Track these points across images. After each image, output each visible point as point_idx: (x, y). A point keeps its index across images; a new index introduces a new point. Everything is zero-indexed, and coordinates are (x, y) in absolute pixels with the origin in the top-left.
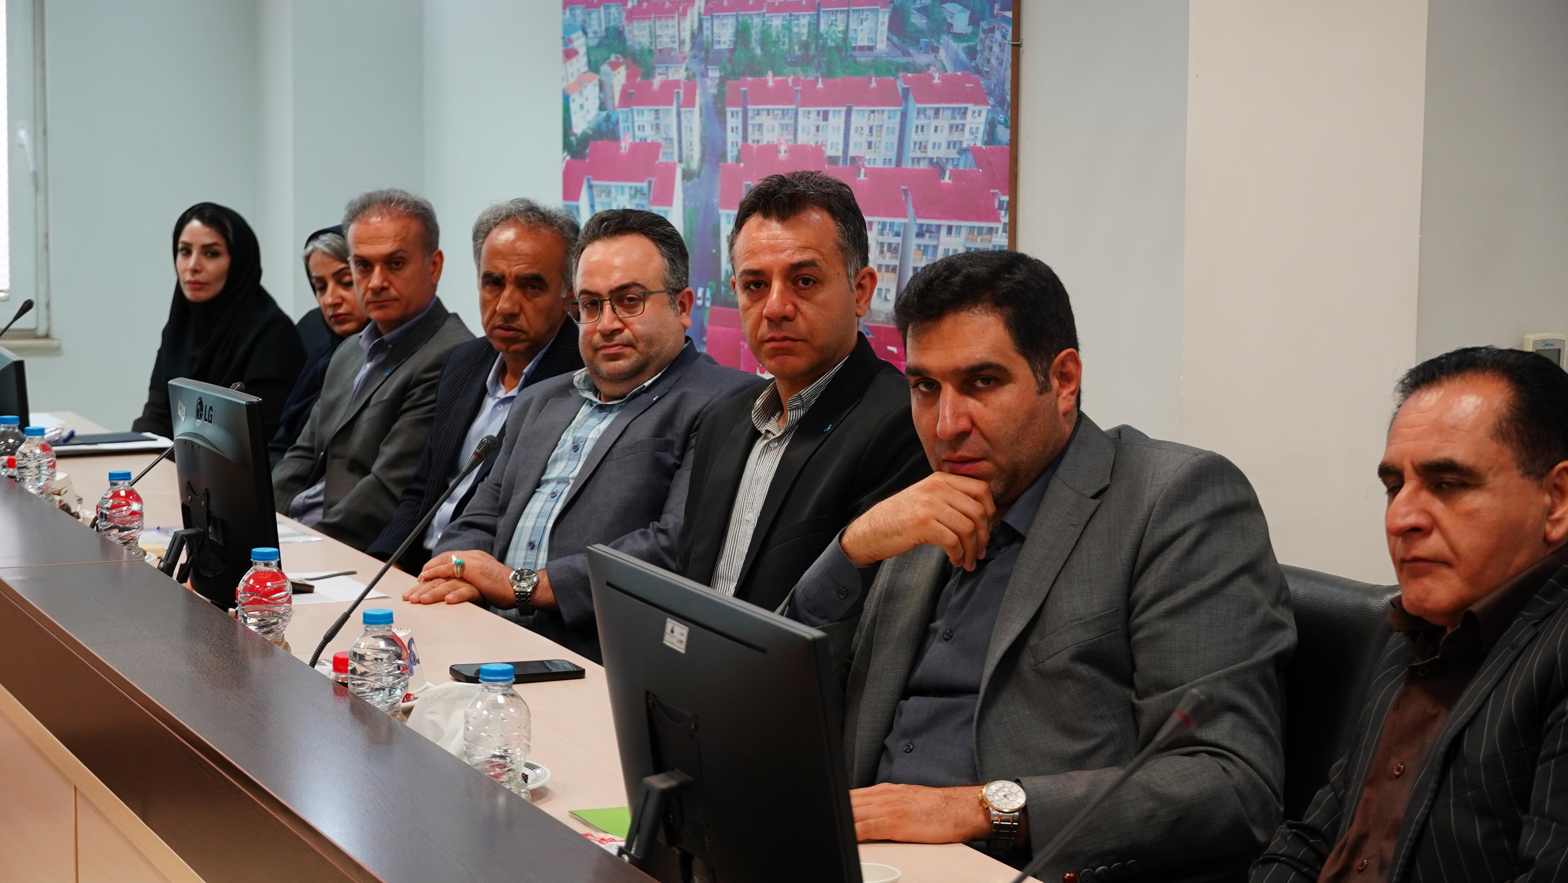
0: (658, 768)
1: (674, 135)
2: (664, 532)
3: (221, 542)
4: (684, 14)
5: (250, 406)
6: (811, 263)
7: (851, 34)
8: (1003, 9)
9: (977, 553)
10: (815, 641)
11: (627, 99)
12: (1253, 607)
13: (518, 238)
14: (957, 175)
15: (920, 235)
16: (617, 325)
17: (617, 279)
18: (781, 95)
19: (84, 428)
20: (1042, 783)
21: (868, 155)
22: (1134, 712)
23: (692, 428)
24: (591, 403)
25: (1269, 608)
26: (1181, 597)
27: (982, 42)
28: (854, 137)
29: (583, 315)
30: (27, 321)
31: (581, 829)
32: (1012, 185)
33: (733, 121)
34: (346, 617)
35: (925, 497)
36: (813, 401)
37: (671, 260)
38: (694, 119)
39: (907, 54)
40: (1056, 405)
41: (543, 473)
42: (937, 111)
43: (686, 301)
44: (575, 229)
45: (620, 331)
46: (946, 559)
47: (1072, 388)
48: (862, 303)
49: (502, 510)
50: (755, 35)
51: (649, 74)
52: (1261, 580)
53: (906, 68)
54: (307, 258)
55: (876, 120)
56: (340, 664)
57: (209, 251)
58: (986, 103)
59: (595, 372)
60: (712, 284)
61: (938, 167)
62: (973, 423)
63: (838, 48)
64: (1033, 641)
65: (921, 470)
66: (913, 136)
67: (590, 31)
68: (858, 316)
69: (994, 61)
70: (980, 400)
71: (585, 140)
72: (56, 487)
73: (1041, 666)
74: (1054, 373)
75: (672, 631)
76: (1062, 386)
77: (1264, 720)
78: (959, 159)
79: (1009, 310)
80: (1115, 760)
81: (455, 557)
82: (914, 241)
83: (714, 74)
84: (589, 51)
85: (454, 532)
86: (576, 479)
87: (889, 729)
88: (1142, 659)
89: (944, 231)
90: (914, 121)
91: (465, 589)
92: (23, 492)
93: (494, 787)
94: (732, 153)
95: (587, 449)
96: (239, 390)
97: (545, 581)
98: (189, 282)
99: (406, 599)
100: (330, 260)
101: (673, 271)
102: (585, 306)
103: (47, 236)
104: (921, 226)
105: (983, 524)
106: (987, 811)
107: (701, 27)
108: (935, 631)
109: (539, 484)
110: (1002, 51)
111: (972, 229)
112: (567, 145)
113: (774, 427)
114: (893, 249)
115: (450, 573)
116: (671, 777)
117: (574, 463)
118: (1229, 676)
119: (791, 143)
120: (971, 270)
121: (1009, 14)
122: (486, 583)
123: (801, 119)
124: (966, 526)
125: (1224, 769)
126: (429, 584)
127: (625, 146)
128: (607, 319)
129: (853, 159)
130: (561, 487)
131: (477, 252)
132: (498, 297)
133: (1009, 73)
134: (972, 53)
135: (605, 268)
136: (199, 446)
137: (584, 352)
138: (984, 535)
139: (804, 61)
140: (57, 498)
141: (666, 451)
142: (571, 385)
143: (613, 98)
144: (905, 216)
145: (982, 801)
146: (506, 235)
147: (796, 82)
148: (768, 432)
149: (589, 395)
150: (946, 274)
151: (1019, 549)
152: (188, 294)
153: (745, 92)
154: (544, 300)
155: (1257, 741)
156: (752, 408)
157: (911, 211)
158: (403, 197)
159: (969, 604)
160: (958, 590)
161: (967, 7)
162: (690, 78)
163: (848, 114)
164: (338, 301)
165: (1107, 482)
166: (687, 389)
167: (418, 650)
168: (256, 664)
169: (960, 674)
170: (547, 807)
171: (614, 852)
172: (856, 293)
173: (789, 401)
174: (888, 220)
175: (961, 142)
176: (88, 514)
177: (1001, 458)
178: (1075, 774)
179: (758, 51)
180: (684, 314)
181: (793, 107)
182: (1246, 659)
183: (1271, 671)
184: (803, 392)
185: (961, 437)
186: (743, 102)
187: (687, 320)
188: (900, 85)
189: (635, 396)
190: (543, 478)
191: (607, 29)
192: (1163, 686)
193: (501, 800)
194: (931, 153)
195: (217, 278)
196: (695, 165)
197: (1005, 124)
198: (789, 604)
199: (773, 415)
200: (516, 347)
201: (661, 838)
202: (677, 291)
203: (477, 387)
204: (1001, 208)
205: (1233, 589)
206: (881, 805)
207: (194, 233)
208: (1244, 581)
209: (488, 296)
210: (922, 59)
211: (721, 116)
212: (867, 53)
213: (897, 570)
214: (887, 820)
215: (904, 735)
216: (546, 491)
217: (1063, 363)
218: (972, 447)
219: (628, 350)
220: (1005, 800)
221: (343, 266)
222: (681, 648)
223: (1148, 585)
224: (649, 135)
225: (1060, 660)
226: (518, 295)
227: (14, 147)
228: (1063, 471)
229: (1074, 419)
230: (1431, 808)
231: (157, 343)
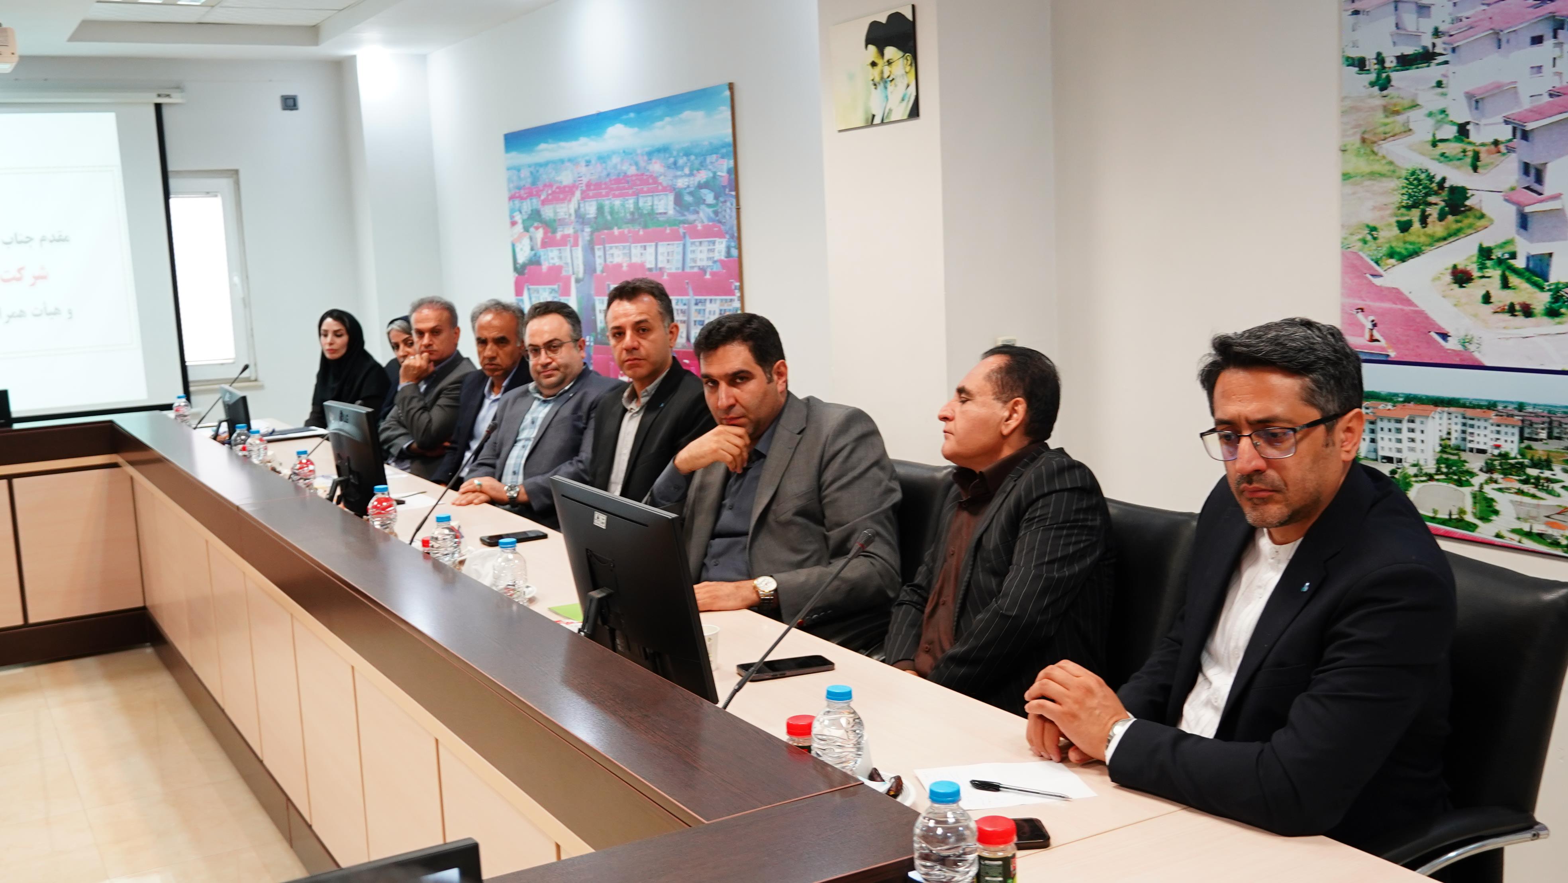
0: (595, 588)
1: (569, 261)
2: (580, 461)
3: (357, 483)
4: (570, 201)
5: (368, 414)
6: (645, 321)
7: (655, 207)
8: (731, 191)
9: (742, 464)
10: (673, 519)
11: (544, 245)
12: (879, 482)
13: (493, 319)
14: (713, 274)
15: (696, 304)
16: (549, 360)
17: (547, 338)
18: (622, 239)
19: (280, 426)
20: (784, 576)
21: (668, 266)
22: (826, 538)
23: (592, 408)
24: (539, 399)
25: (887, 482)
26: (844, 480)
27: (721, 207)
28: (660, 258)
29: (531, 356)
30: (246, 374)
31: (554, 618)
32: (740, 278)
33: (599, 253)
34: (426, 518)
35: (716, 438)
36: (653, 392)
37: (573, 325)
38: (579, 253)
39: (684, 215)
40: (776, 388)
41: (517, 435)
42: (701, 243)
43: (582, 345)
44: (521, 311)
45: (550, 363)
46: (727, 469)
47: (784, 379)
48: (672, 341)
49: (498, 456)
50: (607, 209)
51: (554, 231)
52: (883, 468)
53: (684, 222)
54: (389, 333)
55: (670, 249)
56: (425, 543)
57: (337, 334)
58: (724, 237)
59: (540, 384)
60: (594, 334)
61: (703, 270)
62: (737, 401)
63: (649, 214)
64: (774, 507)
65: (710, 424)
66: (689, 256)
67: (523, 211)
68: (671, 347)
69: (727, 217)
70: (739, 388)
71: (524, 266)
72: (268, 459)
73: (778, 520)
74: (775, 373)
75: (598, 518)
76: (779, 379)
77: (889, 538)
78: (713, 266)
79: (751, 343)
80: (818, 563)
81: (476, 481)
82: (694, 308)
83: (588, 230)
84: (524, 221)
85: (475, 468)
86: (535, 438)
87: (706, 555)
88: (828, 513)
89: (708, 302)
90: (689, 248)
91: (483, 497)
92: (252, 464)
93: (510, 601)
94: (599, 269)
95: (539, 423)
96: (360, 405)
97: (523, 490)
98: (329, 350)
99: (453, 504)
100: (399, 333)
101: (574, 330)
102: (531, 351)
103: (252, 329)
104: (696, 300)
105: (745, 449)
106: (757, 592)
107: (579, 207)
108: (725, 505)
109: (516, 442)
110: (731, 211)
111: (722, 300)
112: (516, 269)
113: (634, 406)
114: (683, 312)
115: (474, 489)
116: (603, 592)
117: (532, 430)
118: (872, 517)
119: (628, 262)
120: (730, 324)
121: (733, 193)
122: (493, 493)
123: (634, 251)
124: (736, 451)
125: (871, 563)
126: (464, 496)
127: (544, 268)
128: (543, 358)
129: (661, 269)
130: (527, 443)
131: (473, 327)
132: (484, 349)
133: (735, 222)
134: (716, 213)
135: (540, 333)
136: (343, 435)
137: (533, 374)
138: (745, 455)
139: (632, 221)
140: (269, 464)
141: (579, 421)
142: (527, 392)
143: (537, 244)
144: (687, 295)
145: (755, 587)
146: (487, 318)
147: (629, 232)
148: (632, 409)
149: (537, 395)
150: (718, 327)
151: (763, 462)
152: (328, 355)
153: (603, 238)
154: (508, 349)
155: (886, 548)
156: (622, 397)
157: (691, 292)
158: (439, 300)
159: (741, 490)
160: (735, 484)
161: (712, 191)
162: (576, 232)
163: (656, 246)
164: (406, 354)
165: (804, 426)
166: (586, 389)
167: (463, 531)
168: (382, 546)
169: (739, 526)
170: (535, 608)
171: (576, 631)
172: (670, 336)
173: (641, 393)
174: (679, 298)
175: (713, 257)
176: (286, 472)
177: (751, 416)
178: (799, 571)
179: (609, 217)
180: (582, 351)
181: (628, 244)
182: (878, 508)
183: (890, 513)
184: (649, 388)
185: (731, 407)
186: (602, 243)
187: (583, 354)
188: (682, 231)
189: (561, 394)
190: (518, 438)
191: (532, 210)
192: (839, 525)
193: (515, 608)
194: (699, 263)
195: (342, 347)
196: (581, 275)
197: (734, 247)
198: (650, 496)
199: (633, 400)
200: (497, 373)
201: (599, 622)
202: (577, 340)
203: (479, 395)
204: (736, 289)
205: (870, 474)
206: (705, 593)
207: (329, 325)
208: (875, 470)
209: (481, 349)
210: (691, 217)
211: (592, 250)
212: (664, 215)
213: (704, 475)
214: (708, 601)
215: (713, 557)
216: (519, 445)
217: (779, 367)
218: (737, 411)
219: (555, 372)
220: (766, 586)
221: (407, 336)
222: (603, 526)
223: (828, 476)
224: (557, 262)
225: (788, 516)
226: (495, 347)
227: (232, 286)
228: (783, 421)
229: (786, 395)
230: (971, 574)
231: (314, 381)
